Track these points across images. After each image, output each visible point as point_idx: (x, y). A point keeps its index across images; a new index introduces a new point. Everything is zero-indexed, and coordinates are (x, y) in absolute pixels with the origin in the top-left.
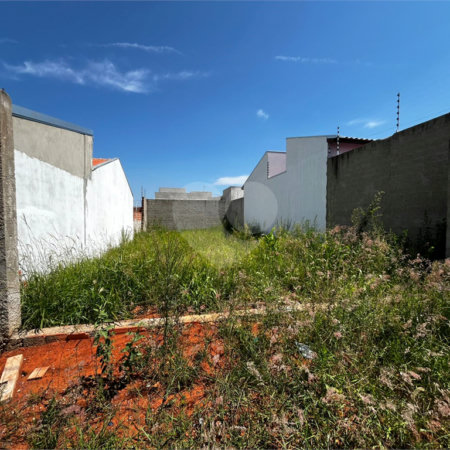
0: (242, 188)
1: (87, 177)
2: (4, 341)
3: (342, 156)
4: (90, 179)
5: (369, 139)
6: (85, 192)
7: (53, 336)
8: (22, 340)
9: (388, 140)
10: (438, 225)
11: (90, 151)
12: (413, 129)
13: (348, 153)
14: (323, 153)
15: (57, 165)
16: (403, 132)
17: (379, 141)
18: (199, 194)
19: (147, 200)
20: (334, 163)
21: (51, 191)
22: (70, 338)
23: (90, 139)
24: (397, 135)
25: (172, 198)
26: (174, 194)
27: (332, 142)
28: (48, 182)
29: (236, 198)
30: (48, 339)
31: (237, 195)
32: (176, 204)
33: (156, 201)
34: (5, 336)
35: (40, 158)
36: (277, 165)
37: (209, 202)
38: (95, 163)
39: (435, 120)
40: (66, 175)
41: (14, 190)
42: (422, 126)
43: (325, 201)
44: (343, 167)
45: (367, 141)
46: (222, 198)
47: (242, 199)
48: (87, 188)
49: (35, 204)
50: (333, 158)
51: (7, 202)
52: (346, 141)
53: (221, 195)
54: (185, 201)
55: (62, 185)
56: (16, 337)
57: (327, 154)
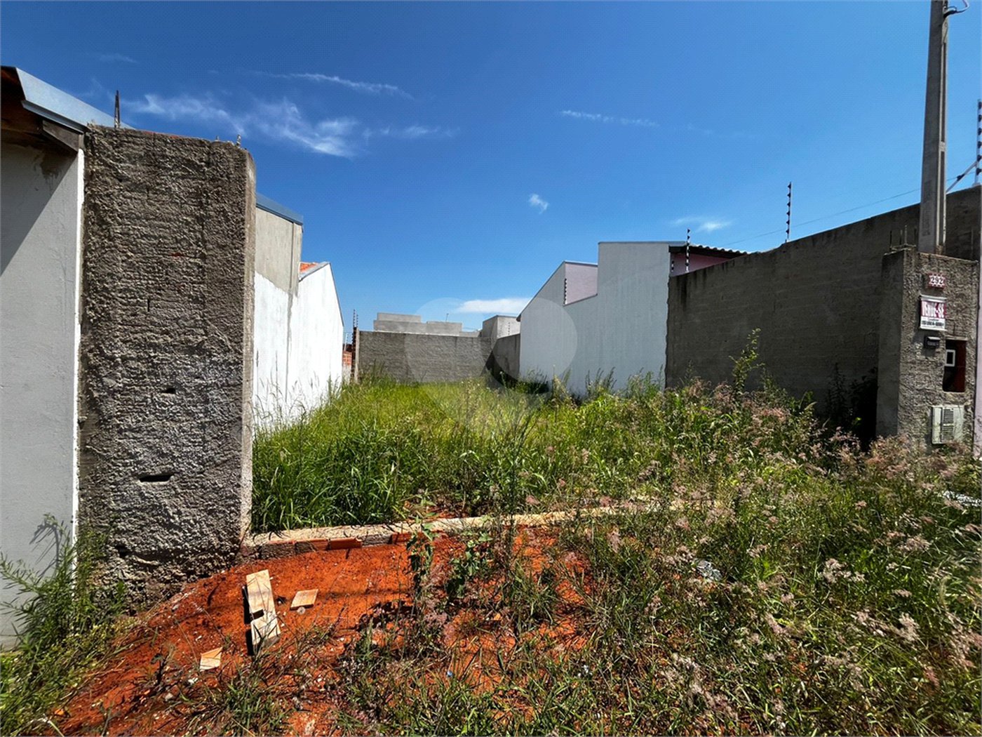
0: (518, 319)
1: (292, 292)
2: (232, 550)
3: (695, 273)
4: (296, 295)
5: (742, 252)
6: (289, 314)
7: (306, 543)
8: (259, 548)
9: (773, 254)
10: (853, 386)
11: (298, 249)
12: (814, 238)
13: (705, 270)
14: (663, 269)
16: (796, 243)
17: (756, 255)
18: (447, 326)
19: (361, 333)
20: (680, 286)
22: (333, 546)
23: (298, 229)
24: (786, 247)
25: (401, 330)
26: (405, 324)
27: (678, 252)
29: (506, 334)
30: (300, 548)
31: (507, 329)
32: (407, 340)
33: (375, 334)
34: (233, 541)
36: (580, 285)
37: (461, 338)
38: (303, 268)
39: (848, 228)
40: (270, 289)
41: (253, 309)
42: (828, 234)
43: (664, 344)
44: (694, 291)
45: (738, 254)
46: (481, 334)
47: (516, 338)
48: (292, 309)
50: (678, 277)
51: (246, 325)
52: (700, 252)
53: (480, 329)
54: (423, 336)
56: (250, 542)
57: (667, 271)
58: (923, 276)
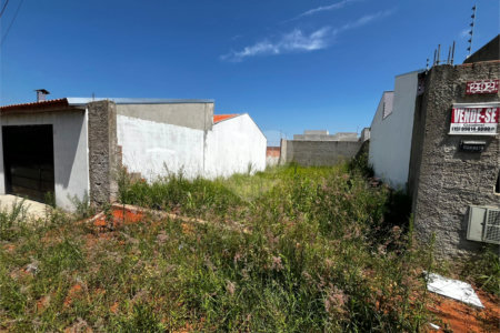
1: (207, 128)
4: (211, 130)
6: (205, 138)
11: (211, 112)
15: (179, 124)
19: (286, 141)
20: (420, 102)
21: (174, 139)
27: (421, 77)
28: (172, 134)
29: (366, 139)
31: (367, 136)
33: (294, 141)
35: (165, 122)
37: (340, 142)
38: (216, 120)
40: (187, 130)
46: (360, 139)
48: (207, 136)
49: (160, 146)
50: (420, 97)
55: (183, 135)
56: (114, 205)
57: (416, 93)
58: (458, 86)
